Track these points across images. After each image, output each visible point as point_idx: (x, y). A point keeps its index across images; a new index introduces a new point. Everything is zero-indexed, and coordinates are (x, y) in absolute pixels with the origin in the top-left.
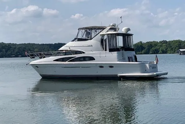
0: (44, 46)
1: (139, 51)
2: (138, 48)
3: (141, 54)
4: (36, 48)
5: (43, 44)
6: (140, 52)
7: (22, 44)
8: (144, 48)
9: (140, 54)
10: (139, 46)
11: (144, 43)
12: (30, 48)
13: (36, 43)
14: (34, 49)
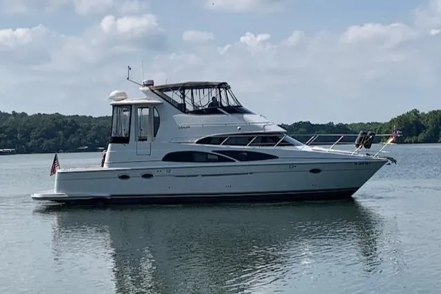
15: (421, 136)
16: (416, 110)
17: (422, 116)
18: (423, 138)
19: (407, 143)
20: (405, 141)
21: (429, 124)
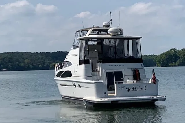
0: (39, 55)
1: (172, 62)
2: (170, 58)
3: (175, 66)
4: (26, 58)
5: (37, 53)
6: (174, 63)
7: (8, 53)
8: (180, 58)
9: (172, 66)
10: (172, 55)
11: (178, 50)
12: (18, 58)
13: (26, 52)
14: (25, 60)
15: (178, 62)
16: (175, 48)
17: (178, 52)
18: (178, 63)
19: (170, 66)
20: (169, 65)
21: (182, 56)
